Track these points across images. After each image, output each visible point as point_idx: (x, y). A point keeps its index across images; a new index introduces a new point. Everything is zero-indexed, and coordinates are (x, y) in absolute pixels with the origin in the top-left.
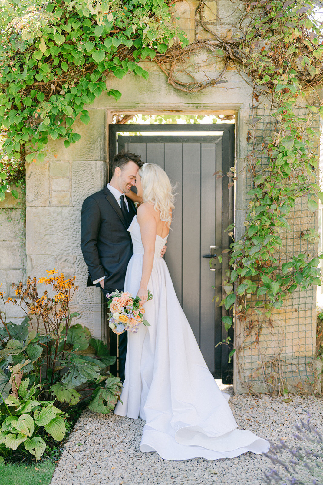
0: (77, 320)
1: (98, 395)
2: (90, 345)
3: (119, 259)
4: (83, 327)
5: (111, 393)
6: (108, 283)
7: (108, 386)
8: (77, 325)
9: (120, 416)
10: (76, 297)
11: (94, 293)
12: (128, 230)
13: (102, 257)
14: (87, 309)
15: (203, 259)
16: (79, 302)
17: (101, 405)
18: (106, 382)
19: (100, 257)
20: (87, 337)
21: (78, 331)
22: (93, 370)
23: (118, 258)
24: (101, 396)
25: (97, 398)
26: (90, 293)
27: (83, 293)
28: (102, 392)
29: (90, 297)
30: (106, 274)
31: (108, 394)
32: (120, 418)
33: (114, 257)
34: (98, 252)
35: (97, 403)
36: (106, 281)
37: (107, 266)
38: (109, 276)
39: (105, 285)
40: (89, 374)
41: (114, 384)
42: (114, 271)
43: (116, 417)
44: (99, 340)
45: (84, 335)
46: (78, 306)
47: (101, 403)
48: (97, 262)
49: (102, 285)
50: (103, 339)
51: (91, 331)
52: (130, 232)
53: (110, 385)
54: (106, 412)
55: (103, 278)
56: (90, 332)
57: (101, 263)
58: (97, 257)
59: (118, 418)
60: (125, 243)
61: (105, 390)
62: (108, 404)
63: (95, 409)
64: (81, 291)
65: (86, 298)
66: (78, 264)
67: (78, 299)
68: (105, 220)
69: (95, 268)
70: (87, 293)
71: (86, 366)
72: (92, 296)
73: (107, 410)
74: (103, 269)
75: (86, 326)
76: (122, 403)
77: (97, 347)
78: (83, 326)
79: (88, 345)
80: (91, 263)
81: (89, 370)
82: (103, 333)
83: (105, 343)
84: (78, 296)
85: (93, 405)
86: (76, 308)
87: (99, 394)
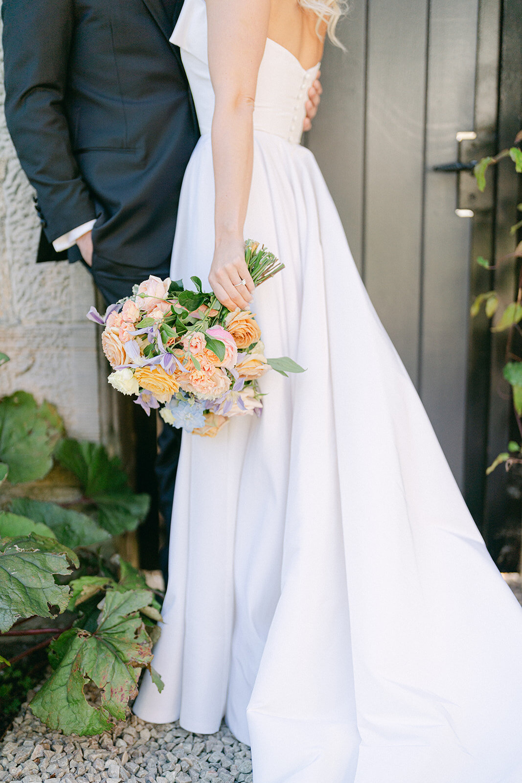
0: (20, 379)
1: (64, 663)
2: (56, 463)
3: (146, 158)
4: (40, 401)
5: (117, 653)
6: (106, 245)
7: (107, 625)
8: (18, 394)
9: (156, 726)
10: (11, 303)
11: (72, 288)
12: (173, 40)
13: (83, 151)
14: (49, 341)
15: (432, 178)
16: (23, 316)
17: (76, 702)
18: (100, 606)
19: (77, 151)
20: (52, 432)
21: (23, 413)
22: (46, 570)
23: (141, 153)
24: (77, 665)
25: (64, 672)
26: (59, 289)
27: (35, 286)
28: (81, 650)
29: (57, 302)
30: (99, 210)
31: (105, 659)
32: (154, 733)
33: (126, 148)
34: (66, 133)
35: (62, 693)
36: (99, 237)
37: (100, 184)
38: (108, 215)
39: (95, 251)
40: (25, 589)
41: (129, 617)
42: (125, 200)
43: (140, 727)
44: (91, 445)
45: (41, 427)
46: (19, 331)
47: (78, 693)
48: (65, 167)
49: (87, 251)
50: (105, 440)
51: (64, 412)
52: (177, 49)
53: (116, 620)
54: (97, 726)
55: (89, 226)
56: (61, 419)
57: (79, 172)
58: (63, 149)
59: (146, 734)
60: (167, 97)
61: (92, 643)
62: (105, 697)
63: (55, 718)
64: (26, 282)
65: (45, 307)
66: (13, 189)
67: (17, 307)
68: (87, 8)
69: (57, 189)
70: (48, 288)
71: (17, 555)
72: (64, 298)
73: (101, 722)
74: (86, 194)
75: (50, 398)
76: (161, 687)
77: (85, 468)
78: (39, 396)
79: (50, 464)
80: (42, 172)
81: (29, 570)
82: (105, 419)
83: (114, 450)
84: (16, 298)
85: (48, 699)
86: (12, 337)
87: (71, 656)
